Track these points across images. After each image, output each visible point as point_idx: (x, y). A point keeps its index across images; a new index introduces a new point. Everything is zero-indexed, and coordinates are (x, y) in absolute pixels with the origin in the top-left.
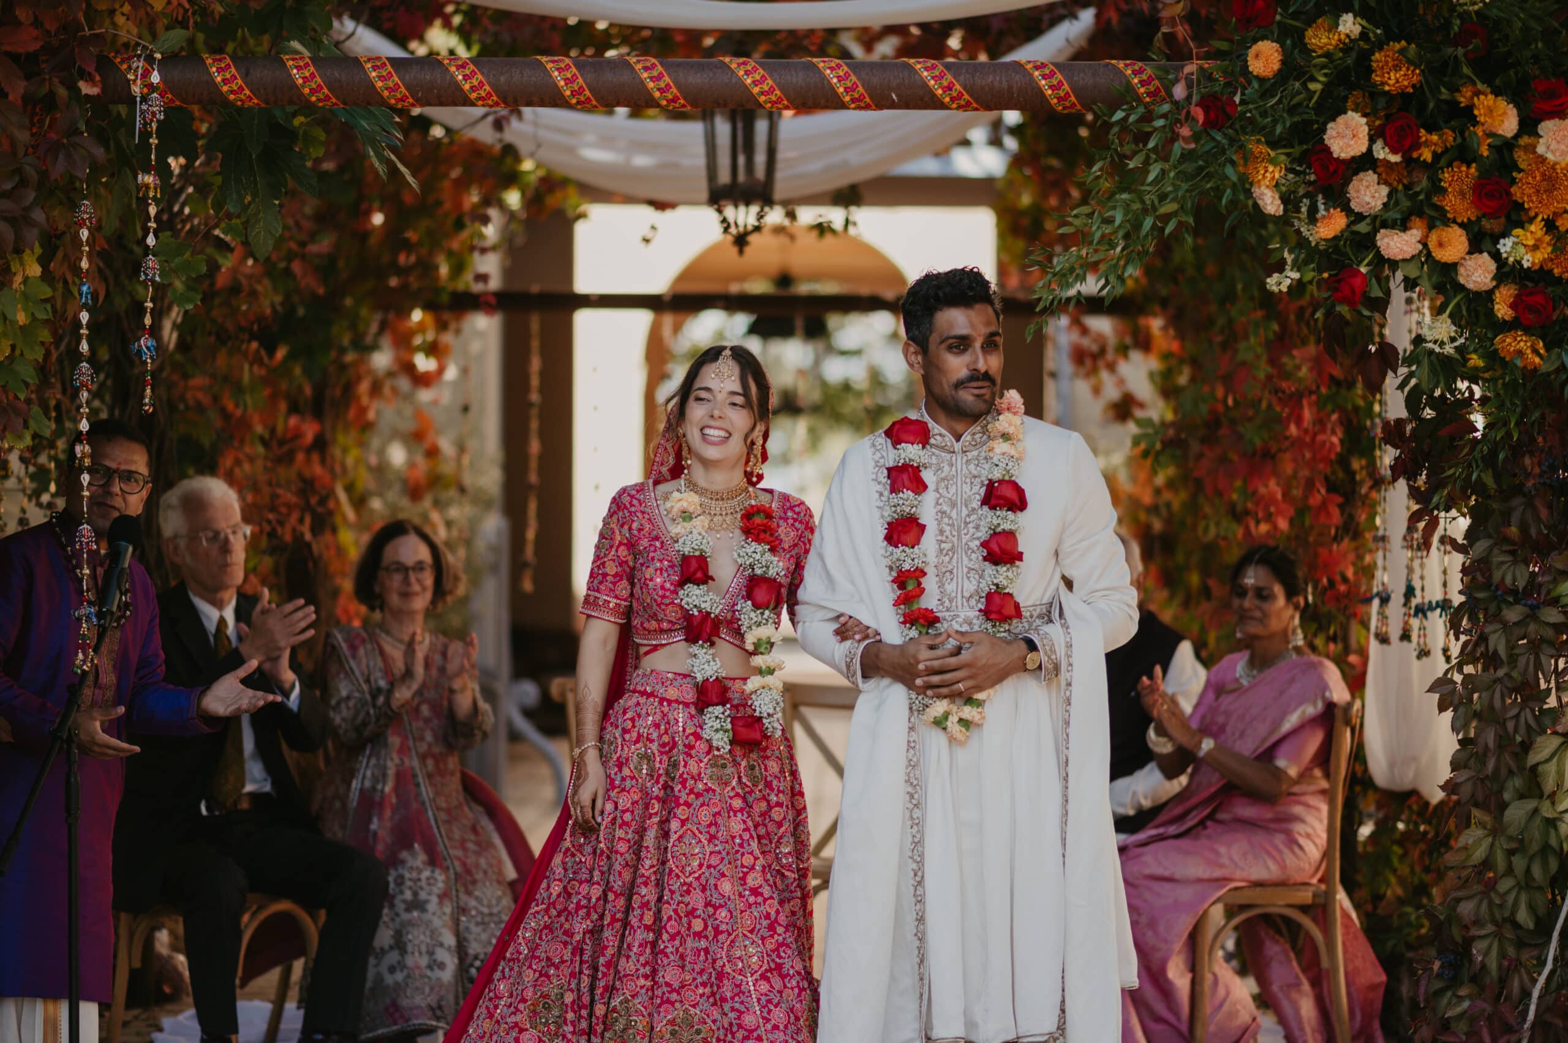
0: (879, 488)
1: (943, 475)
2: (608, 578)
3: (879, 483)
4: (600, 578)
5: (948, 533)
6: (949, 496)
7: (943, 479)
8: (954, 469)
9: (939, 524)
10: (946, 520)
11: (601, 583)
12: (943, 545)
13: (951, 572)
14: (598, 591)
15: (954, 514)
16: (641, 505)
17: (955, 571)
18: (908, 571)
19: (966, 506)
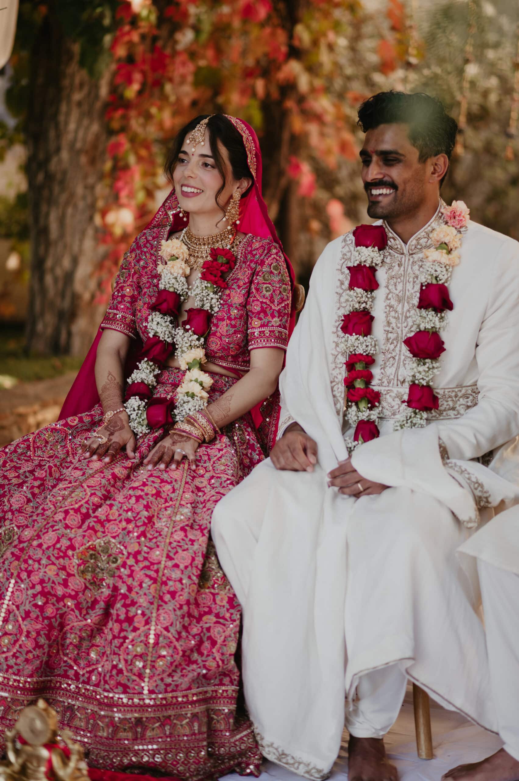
0: (341, 277)
1: (393, 273)
2: (126, 299)
3: (343, 273)
4: (119, 299)
5: (394, 325)
6: (397, 292)
7: (392, 277)
8: (402, 268)
9: (387, 317)
10: (393, 314)
11: (120, 303)
12: (390, 335)
13: (394, 358)
14: (117, 309)
15: (399, 309)
16: (152, 249)
17: (397, 358)
18: (361, 355)
19: (408, 303)
